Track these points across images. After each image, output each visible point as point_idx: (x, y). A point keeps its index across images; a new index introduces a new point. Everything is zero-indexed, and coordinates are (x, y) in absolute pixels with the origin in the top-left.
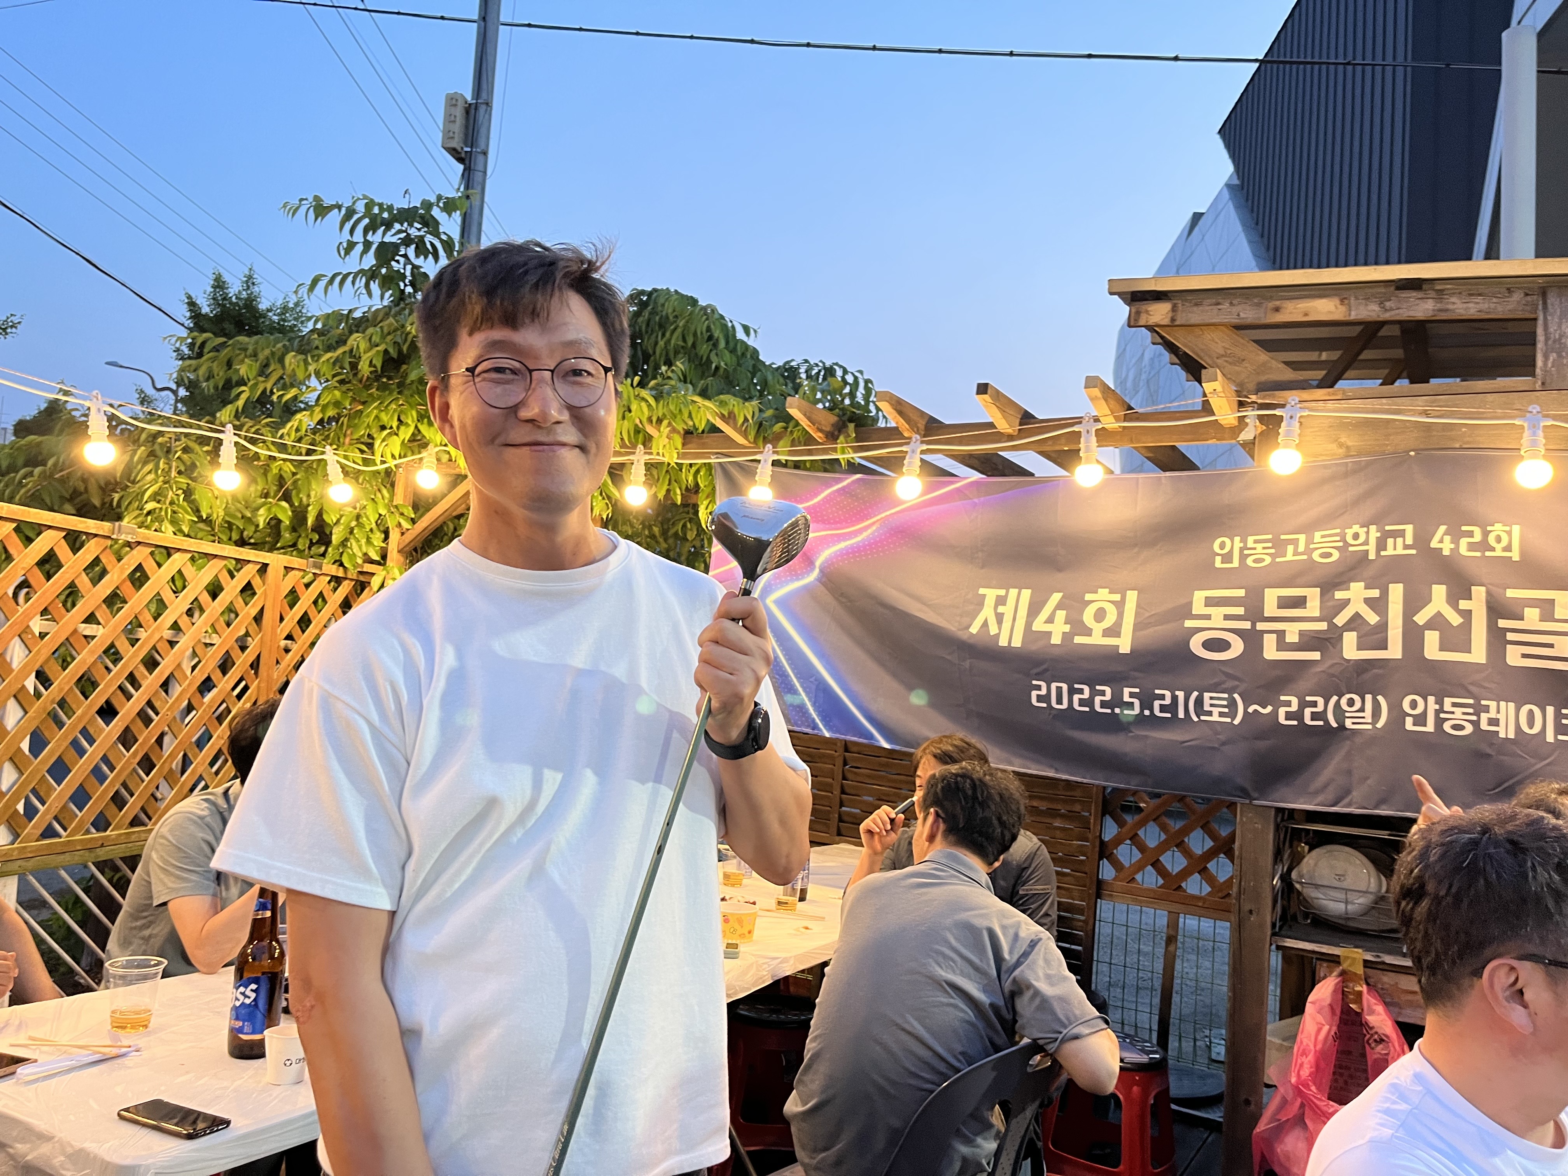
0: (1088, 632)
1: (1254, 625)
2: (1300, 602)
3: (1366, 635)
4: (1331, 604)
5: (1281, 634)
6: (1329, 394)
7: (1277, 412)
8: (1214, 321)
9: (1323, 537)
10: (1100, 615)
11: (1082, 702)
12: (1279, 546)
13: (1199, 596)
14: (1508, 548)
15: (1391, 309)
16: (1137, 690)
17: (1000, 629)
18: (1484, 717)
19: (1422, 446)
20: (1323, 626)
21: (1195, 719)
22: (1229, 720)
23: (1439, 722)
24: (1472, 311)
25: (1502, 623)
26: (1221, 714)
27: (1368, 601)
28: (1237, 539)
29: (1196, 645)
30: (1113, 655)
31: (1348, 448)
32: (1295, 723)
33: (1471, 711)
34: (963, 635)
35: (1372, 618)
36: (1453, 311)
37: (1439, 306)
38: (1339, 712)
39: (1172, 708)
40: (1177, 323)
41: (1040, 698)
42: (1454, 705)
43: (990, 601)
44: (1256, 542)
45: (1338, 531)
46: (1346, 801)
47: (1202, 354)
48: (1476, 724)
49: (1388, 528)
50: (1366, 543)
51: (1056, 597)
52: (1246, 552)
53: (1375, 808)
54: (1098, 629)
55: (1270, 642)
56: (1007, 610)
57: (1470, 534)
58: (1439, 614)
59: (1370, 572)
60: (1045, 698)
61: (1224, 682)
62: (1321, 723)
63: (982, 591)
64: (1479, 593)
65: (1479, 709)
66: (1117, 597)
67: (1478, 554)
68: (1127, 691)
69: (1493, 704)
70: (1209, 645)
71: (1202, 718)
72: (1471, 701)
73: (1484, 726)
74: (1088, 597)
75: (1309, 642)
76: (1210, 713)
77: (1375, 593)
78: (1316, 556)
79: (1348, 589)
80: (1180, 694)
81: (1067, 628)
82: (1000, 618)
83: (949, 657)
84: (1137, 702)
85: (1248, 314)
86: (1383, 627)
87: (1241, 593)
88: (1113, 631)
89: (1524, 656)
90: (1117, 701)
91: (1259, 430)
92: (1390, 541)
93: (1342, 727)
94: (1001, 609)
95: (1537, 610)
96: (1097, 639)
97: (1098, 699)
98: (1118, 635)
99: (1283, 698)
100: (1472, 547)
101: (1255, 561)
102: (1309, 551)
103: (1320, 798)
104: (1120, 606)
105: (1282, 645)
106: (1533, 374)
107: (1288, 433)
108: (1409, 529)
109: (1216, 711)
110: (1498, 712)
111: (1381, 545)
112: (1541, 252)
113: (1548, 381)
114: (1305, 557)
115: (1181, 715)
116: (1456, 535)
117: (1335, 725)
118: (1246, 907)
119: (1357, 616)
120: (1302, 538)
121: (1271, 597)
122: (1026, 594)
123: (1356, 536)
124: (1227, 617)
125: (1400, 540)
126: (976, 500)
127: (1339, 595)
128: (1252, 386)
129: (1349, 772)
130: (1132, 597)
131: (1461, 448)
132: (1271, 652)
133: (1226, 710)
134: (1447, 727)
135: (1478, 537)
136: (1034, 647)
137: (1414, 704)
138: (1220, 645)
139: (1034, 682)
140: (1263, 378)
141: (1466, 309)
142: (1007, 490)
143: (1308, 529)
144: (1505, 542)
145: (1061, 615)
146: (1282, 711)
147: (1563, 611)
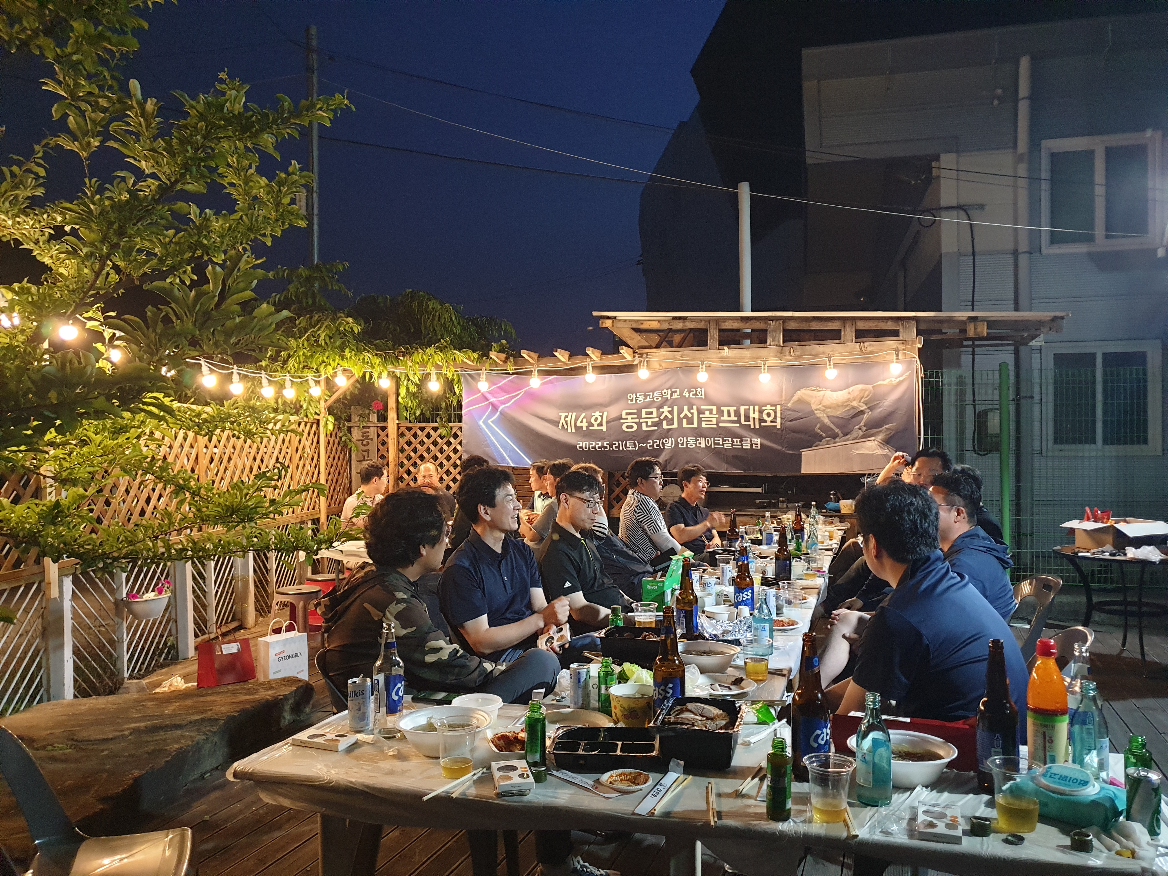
0: (593, 425)
1: (639, 420)
2: (651, 413)
3: (668, 421)
4: (659, 413)
7: (644, 356)
9: (657, 393)
10: (596, 419)
11: (592, 447)
12: (645, 396)
13: (624, 412)
14: (701, 395)
16: (608, 441)
17: (567, 426)
18: (697, 442)
19: (680, 366)
20: (657, 419)
21: (625, 449)
22: (634, 449)
23: (687, 444)
26: (632, 447)
27: (669, 412)
28: (634, 394)
29: (624, 427)
30: (601, 432)
32: (652, 448)
33: (694, 441)
35: (670, 416)
38: (663, 444)
39: (618, 447)
40: (614, 326)
42: (690, 439)
43: (563, 417)
44: (639, 395)
45: (661, 391)
48: (696, 444)
49: (673, 390)
50: (667, 395)
51: (582, 415)
52: (637, 398)
54: (595, 424)
55: (644, 425)
56: (568, 419)
58: (686, 414)
59: (669, 403)
60: (581, 446)
61: (632, 438)
62: (659, 448)
63: (559, 414)
64: (695, 407)
65: (696, 440)
66: (601, 414)
67: (694, 397)
68: (605, 442)
69: (699, 439)
70: (627, 427)
71: (627, 449)
72: (694, 438)
73: (698, 445)
74: (592, 414)
75: (654, 424)
76: (629, 448)
77: (670, 409)
78: (655, 399)
79: (663, 408)
80: (620, 442)
81: (587, 424)
82: (565, 422)
84: (608, 445)
86: (673, 419)
87: (635, 411)
88: (600, 424)
89: (706, 424)
90: (603, 446)
92: (673, 394)
93: (664, 448)
94: (566, 419)
95: (709, 411)
96: (596, 427)
97: (597, 446)
98: (602, 425)
99: (648, 441)
100: (693, 395)
101: (639, 401)
104: (602, 416)
105: (647, 426)
108: (678, 390)
110: (701, 441)
111: (671, 395)
113: (711, 347)
114: (652, 399)
115: (621, 449)
116: (689, 392)
117: (662, 448)
119: (666, 416)
120: (651, 394)
121: (644, 412)
122: (574, 414)
123: (665, 393)
124: (632, 418)
125: (676, 394)
126: (555, 384)
127: (661, 410)
130: (605, 414)
132: (644, 428)
134: (689, 446)
135: (694, 392)
137: (681, 440)
138: (630, 427)
139: (578, 442)
142: (565, 381)
143: (652, 392)
144: (700, 393)
145: (585, 420)
146: (648, 445)
147: (714, 412)
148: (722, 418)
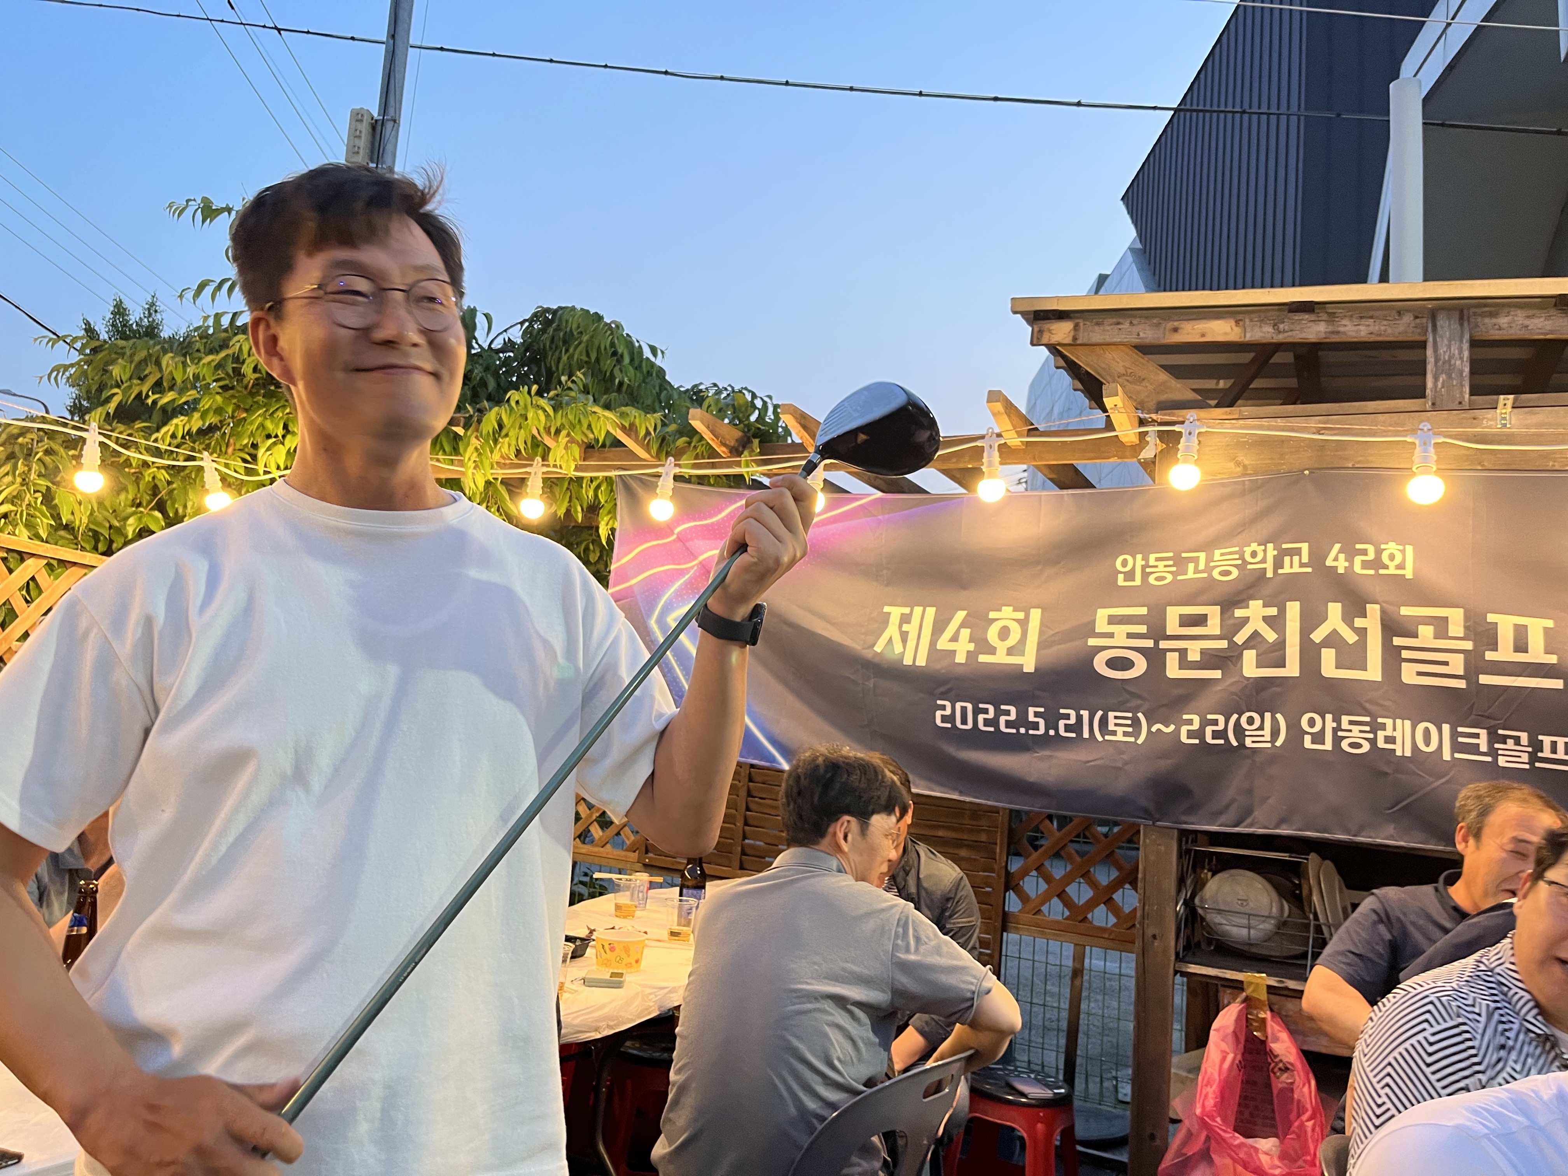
0: (992, 651)
1: (1156, 643)
2: (1201, 620)
3: (1264, 653)
4: (1231, 622)
5: (1183, 652)
6: (1226, 413)
7: (1176, 428)
8: (1115, 340)
9: (1222, 555)
10: (1004, 633)
11: (987, 722)
12: (1180, 563)
13: (1102, 614)
14: (1401, 566)
15: (1285, 331)
16: (1042, 710)
17: (904, 648)
18: (1381, 735)
19: (1316, 466)
20: (1223, 644)
21: (1100, 739)
22: (1132, 739)
23: (1337, 740)
24: (1363, 334)
25: (1397, 641)
26: (1125, 734)
27: (1266, 619)
28: (1139, 557)
29: (1100, 664)
30: (1016, 674)
31: (1245, 466)
32: (1197, 741)
33: (1368, 728)
34: (867, 654)
35: (1271, 636)
36: (1344, 333)
37: (1330, 328)
38: (1239, 732)
39: (1077, 727)
40: (1079, 342)
41: (944, 719)
42: (1351, 723)
43: (894, 620)
44: (1157, 559)
45: (1237, 549)
46: (1248, 821)
47: (1103, 373)
48: (1373, 742)
49: (1284, 546)
50: (1264, 561)
51: (961, 615)
52: (1148, 570)
53: (1275, 828)
54: (1002, 647)
55: (1172, 660)
56: (911, 628)
57: (1364, 552)
58: (1335, 631)
59: (1268, 590)
60: (950, 719)
61: (1127, 701)
62: (1222, 742)
63: (887, 609)
64: (1373, 610)
65: (1375, 727)
66: (1021, 615)
67: (1372, 572)
68: (1031, 710)
69: (1389, 722)
70: (1114, 663)
71: (1107, 737)
72: (1367, 719)
73: (1381, 744)
74: (992, 615)
75: (1210, 660)
76: (1114, 733)
77: (1273, 611)
78: (1216, 574)
79: (1247, 607)
80: (1085, 714)
81: (971, 647)
82: (904, 636)
83: (853, 677)
84: (1042, 722)
85: (1148, 334)
86: (1281, 645)
87: (1143, 611)
88: (1017, 650)
89: (1420, 674)
90: (1022, 720)
91: (1160, 449)
92: (1287, 559)
93: (1242, 745)
94: (905, 627)
95: (1431, 629)
96: (1000, 658)
97: (1003, 719)
98: (1022, 654)
99: (1185, 717)
100: (1365, 565)
101: (1158, 579)
102: (1209, 569)
103: (1223, 819)
104: (1024, 624)
105: (1184, 664)
106: (1423, 396)
107: (1187, 449)
108: (1305, 547)
109: (1120, 730)
110: (1394, 730)
111: (1278, 563)
112: (1428, 276)
113: (1438, 401)
114: (1205, 575)
115: (1086, 735)
116: (1350, 553)
117: (1235, 744)
118: (1150, 932)
119: (1256, 634)
120: (1202, 556)
121: (1173, 614)
122: (931, 611)
123: (1254, 554)
124: (1130, 636)
125: (1296, 559)
126: (881, 517)
127: (1239, 613)
128: (1152, 405)
129: (1250, 792)
130: (1036, 615)
131: (1354, 468)
132: (1173, 670)
133: (1130, 729)
134: (1344, 745)
135: (1371, 556)
136: (939, 666)
137: (1312, 723)
138: (1124, 664)
139: (939, 702)
140: (1163, 398)
141: (1358, 331)
142: (911, 508)
143: (1208, 546)
144: (1398, 559)
145: (965, 633)
146: (1184, 729)
147: (1456, 628)
148: (1490, 656)
